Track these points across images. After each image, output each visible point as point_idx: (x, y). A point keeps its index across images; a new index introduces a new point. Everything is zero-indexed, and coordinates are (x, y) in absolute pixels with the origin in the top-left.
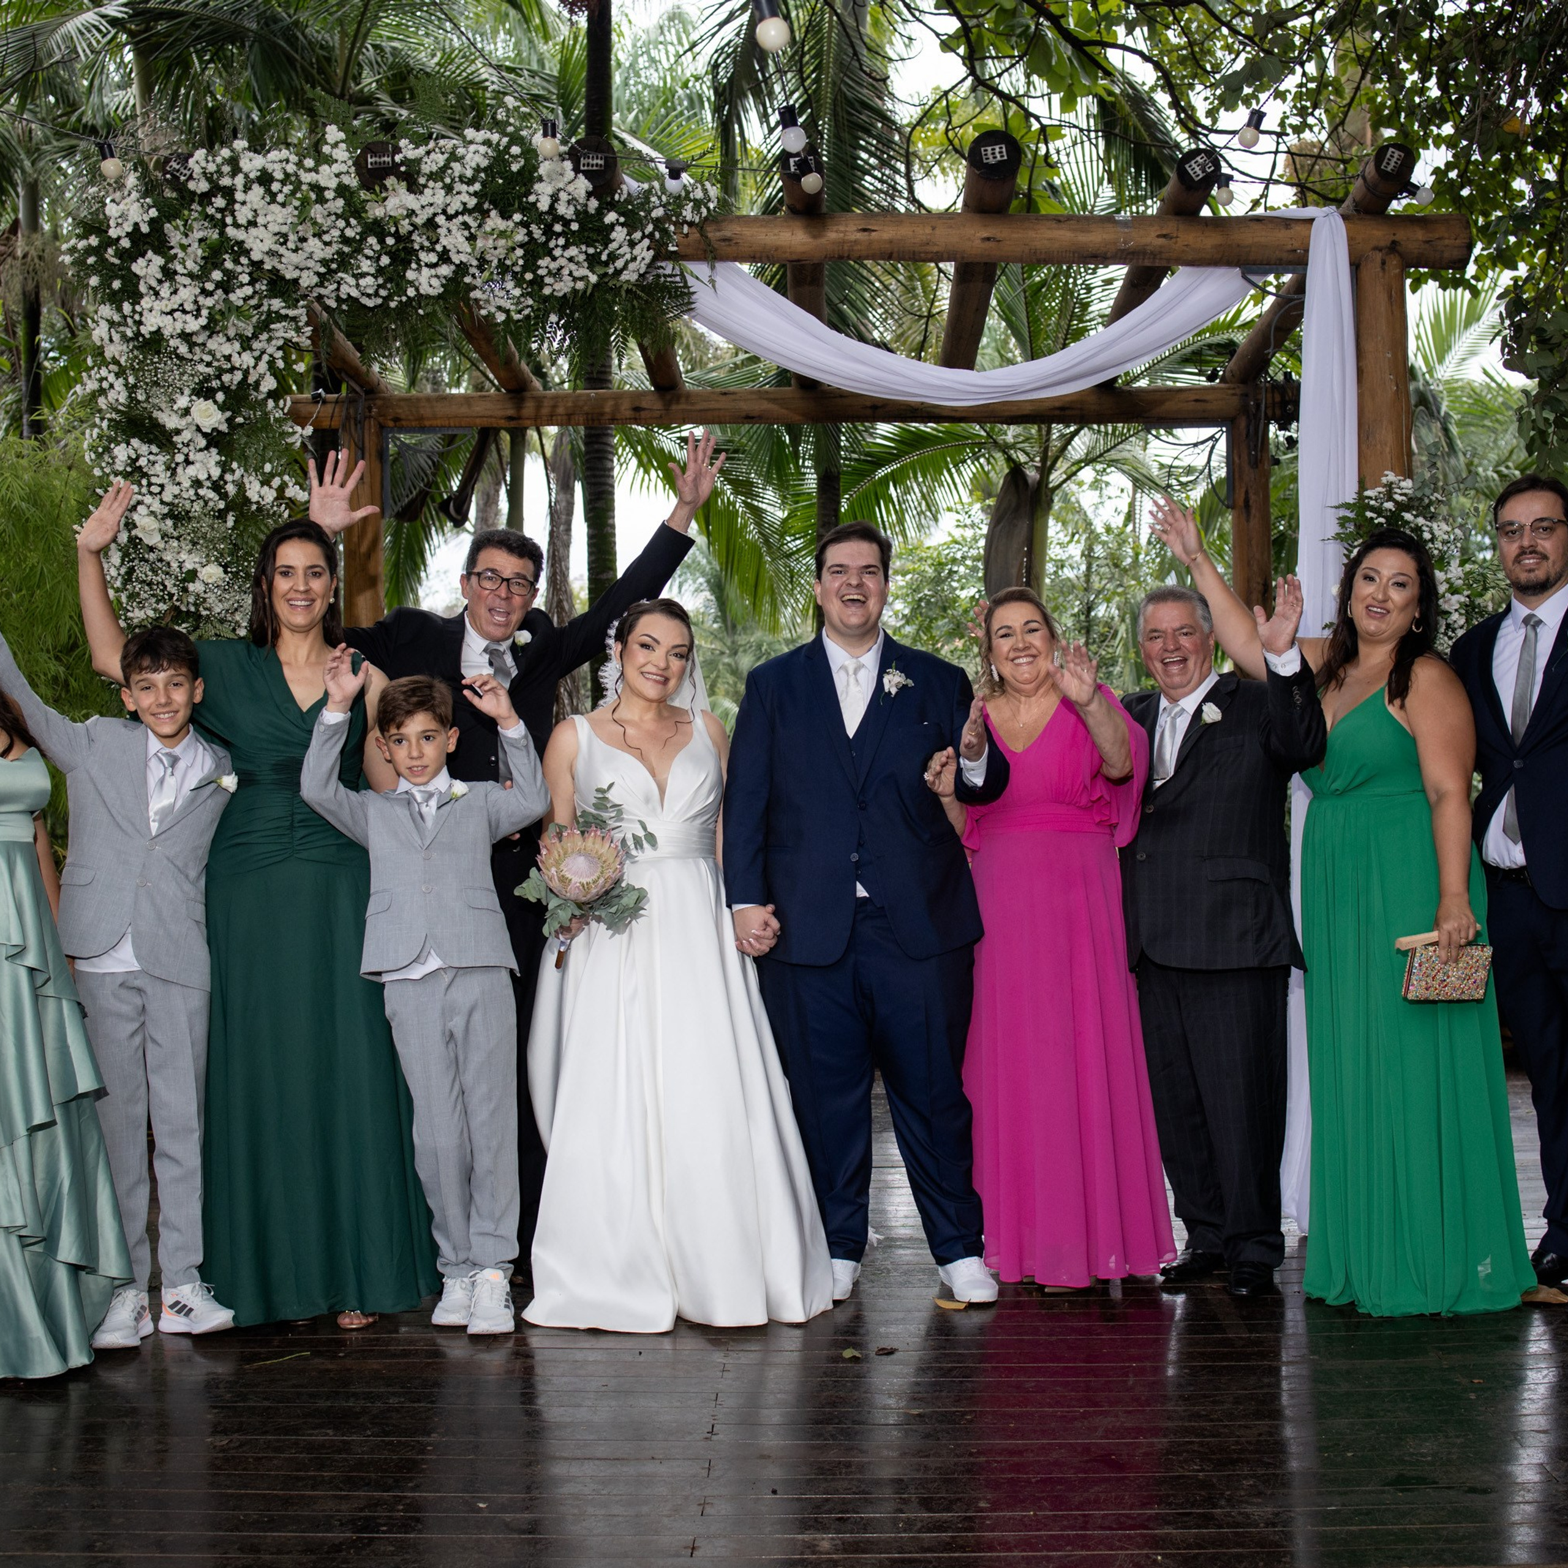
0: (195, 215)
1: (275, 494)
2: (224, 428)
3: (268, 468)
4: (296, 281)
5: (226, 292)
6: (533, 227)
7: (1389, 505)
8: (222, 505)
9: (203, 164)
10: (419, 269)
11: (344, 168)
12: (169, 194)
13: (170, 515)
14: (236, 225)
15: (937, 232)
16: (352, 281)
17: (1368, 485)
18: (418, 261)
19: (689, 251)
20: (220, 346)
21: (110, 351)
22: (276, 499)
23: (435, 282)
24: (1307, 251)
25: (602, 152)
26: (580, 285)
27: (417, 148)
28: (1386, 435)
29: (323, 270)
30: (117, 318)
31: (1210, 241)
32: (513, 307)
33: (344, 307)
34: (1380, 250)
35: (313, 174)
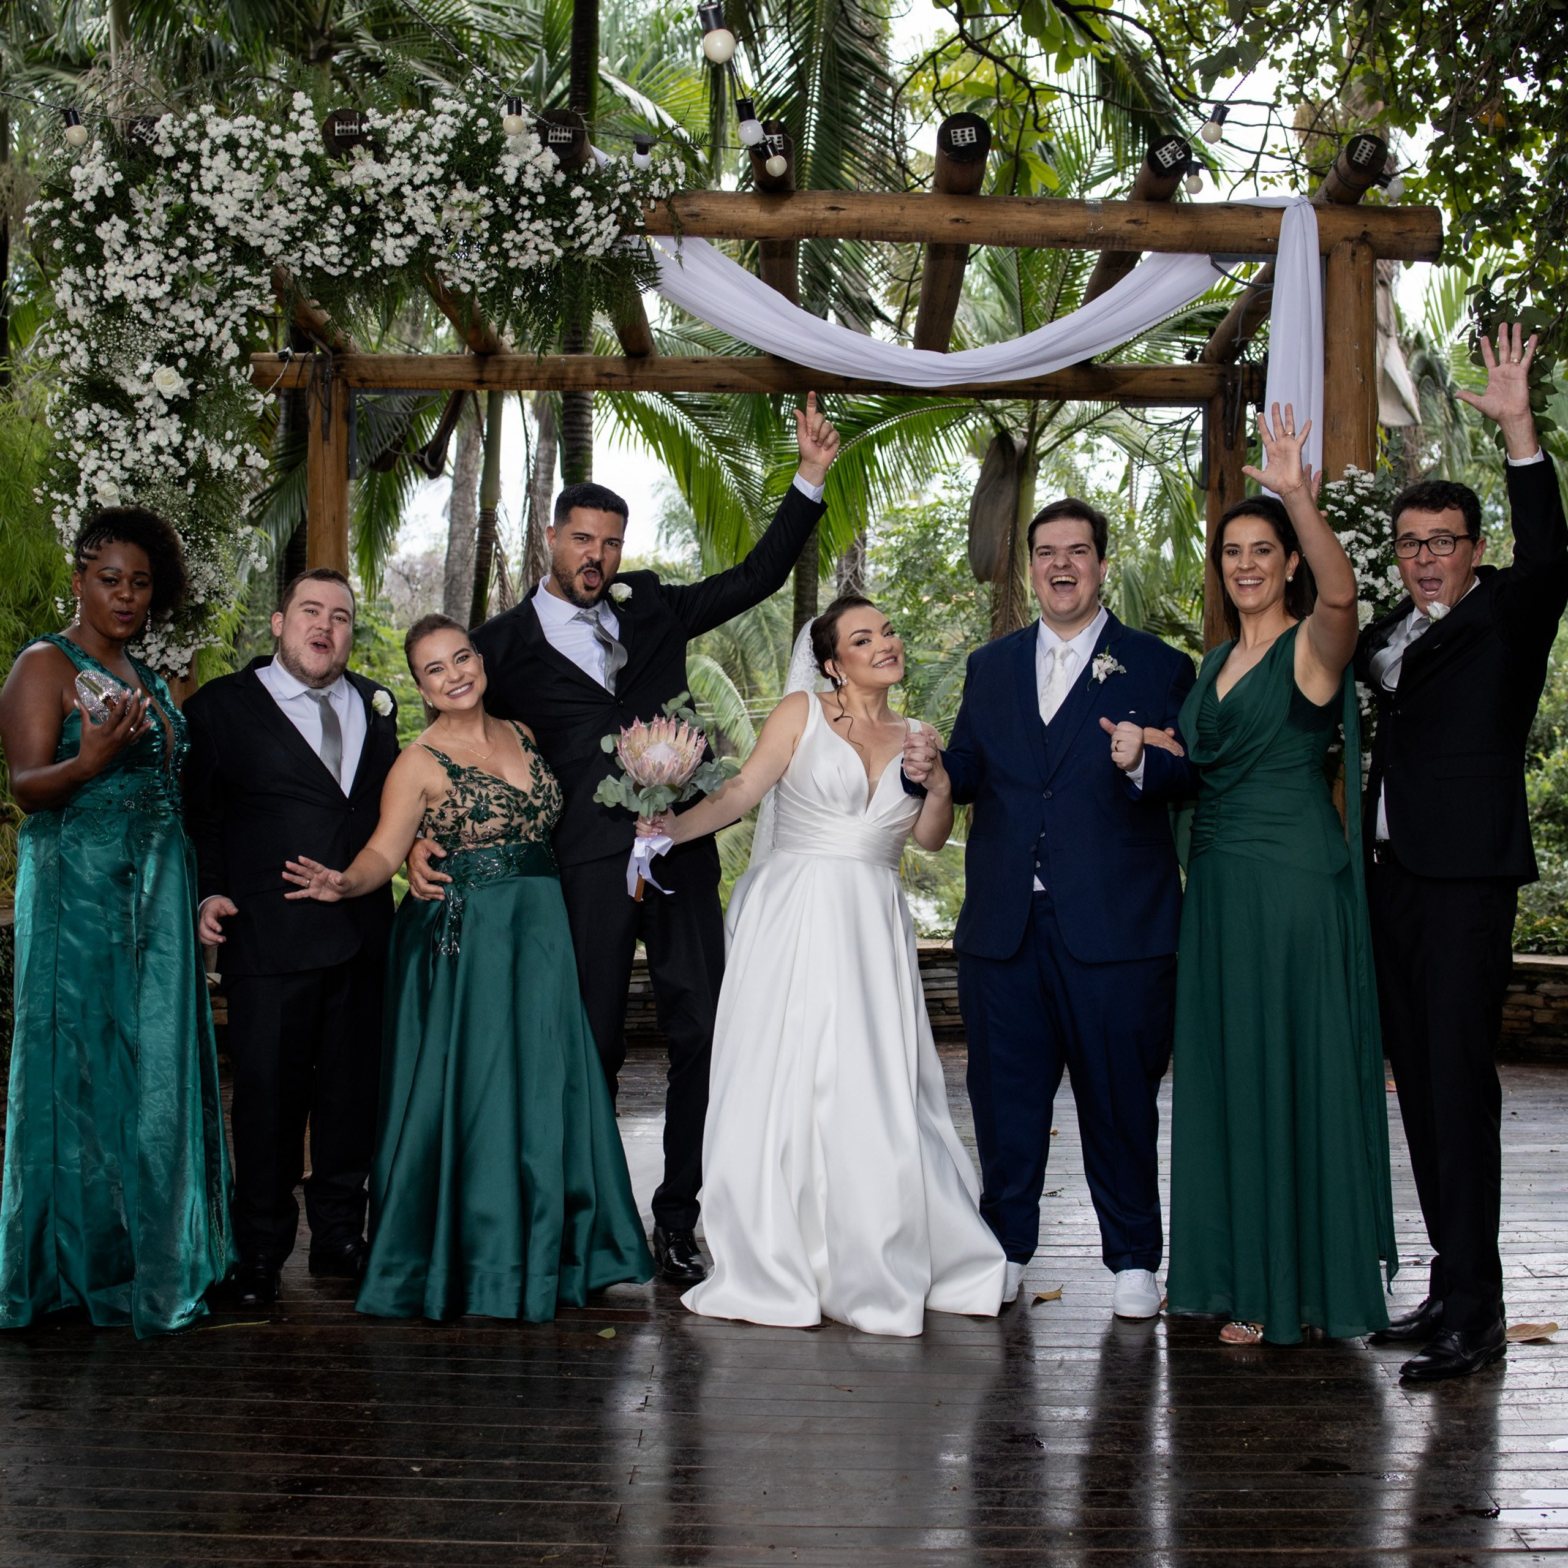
0: (161, 179)
1: (236, 462)
2: (186, 395)
3: (229, 435)
4: (260, 249)
5: (191, 258)
6: (499, 200)
7: (1350, 499)
8: (182, 471)
9: (170, 129)
10: (384, 239)
11: (310, 136)
13: (131, 481)
14: (202, 191)
15: (906, 212)
16: (317, 250)
17: (1331, 477)
18: (383, 231)
19: (657, 225)
20: (183, 312)
21: (74, 315)
22: (237, 467)
23: (400, 253)
24: (1277, 240)
25: (570, 125)
26: (545, 259)
27: (384, 117)
28: (1350, 427)
29: (287, 238)
30: (80, 282)
31: (1179, 227)
32: (477, 280)
33: (309, 275)
34: (1351, 241)
35: (280, 141)
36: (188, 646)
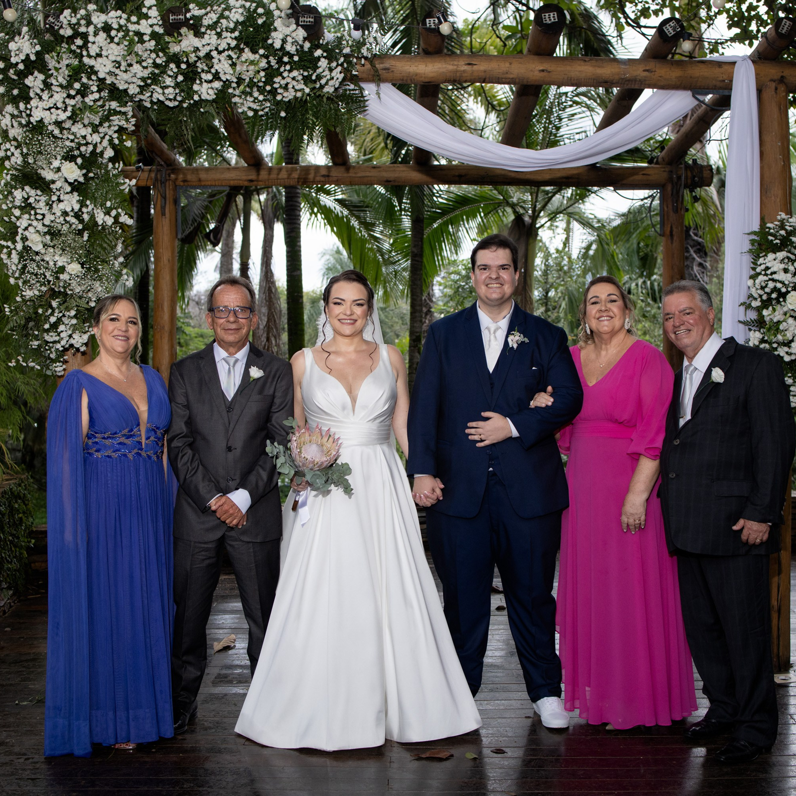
0: (65, 50)
1: (113, 220)
2: (81, 179)
3: (108, 204)
5: (83, 97)
6: (271, 58)
7: (783, 232)
8: (80, 227)
9: (69, 18)
10: (201, 84)
11: (155, 21)
12: (48, 36)
13: (49, 233)
14: (89, 56)
15: (512, 66)
16: (160, 91)
17: (766, 221)
18: (201, 79)
19: (364, 76)
20: (79, 130)
21: (12, 133)
22: (113, 223)
23: (211, 92)
24: (731, 81)
25: (312, 13)
26: (299, 94)
27: (200, 9)
28: (777, 191)
29: (142, 84)
30: (16, 113)
31: (674, 74)
32: (258, 108)
33: (155, 107)
34: (774, 81)
35: (136, 25)
36: (85, 333)
